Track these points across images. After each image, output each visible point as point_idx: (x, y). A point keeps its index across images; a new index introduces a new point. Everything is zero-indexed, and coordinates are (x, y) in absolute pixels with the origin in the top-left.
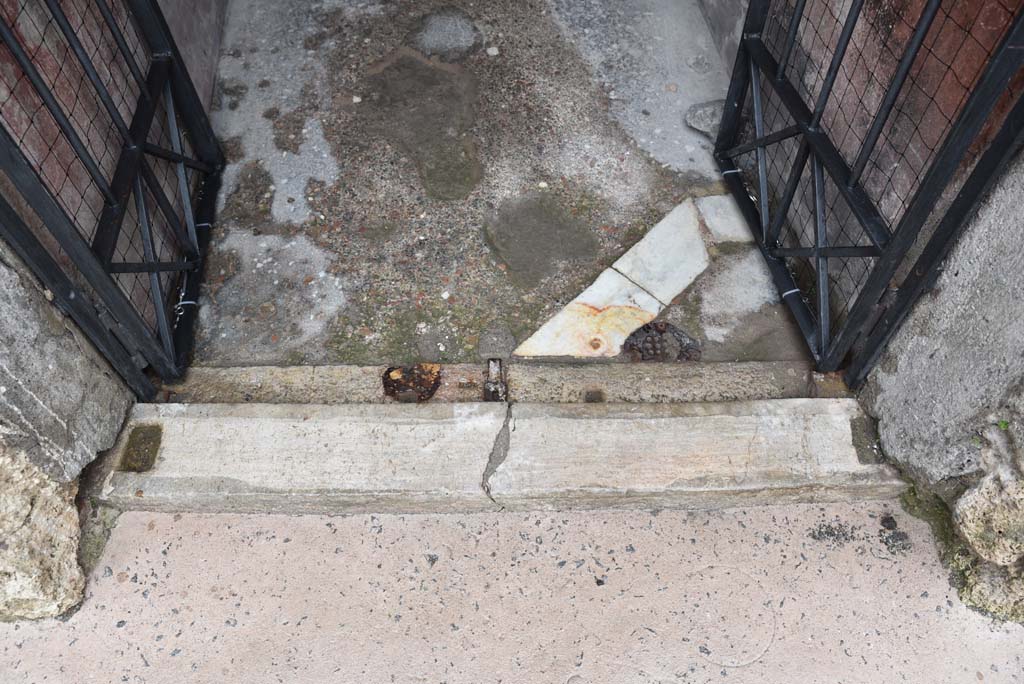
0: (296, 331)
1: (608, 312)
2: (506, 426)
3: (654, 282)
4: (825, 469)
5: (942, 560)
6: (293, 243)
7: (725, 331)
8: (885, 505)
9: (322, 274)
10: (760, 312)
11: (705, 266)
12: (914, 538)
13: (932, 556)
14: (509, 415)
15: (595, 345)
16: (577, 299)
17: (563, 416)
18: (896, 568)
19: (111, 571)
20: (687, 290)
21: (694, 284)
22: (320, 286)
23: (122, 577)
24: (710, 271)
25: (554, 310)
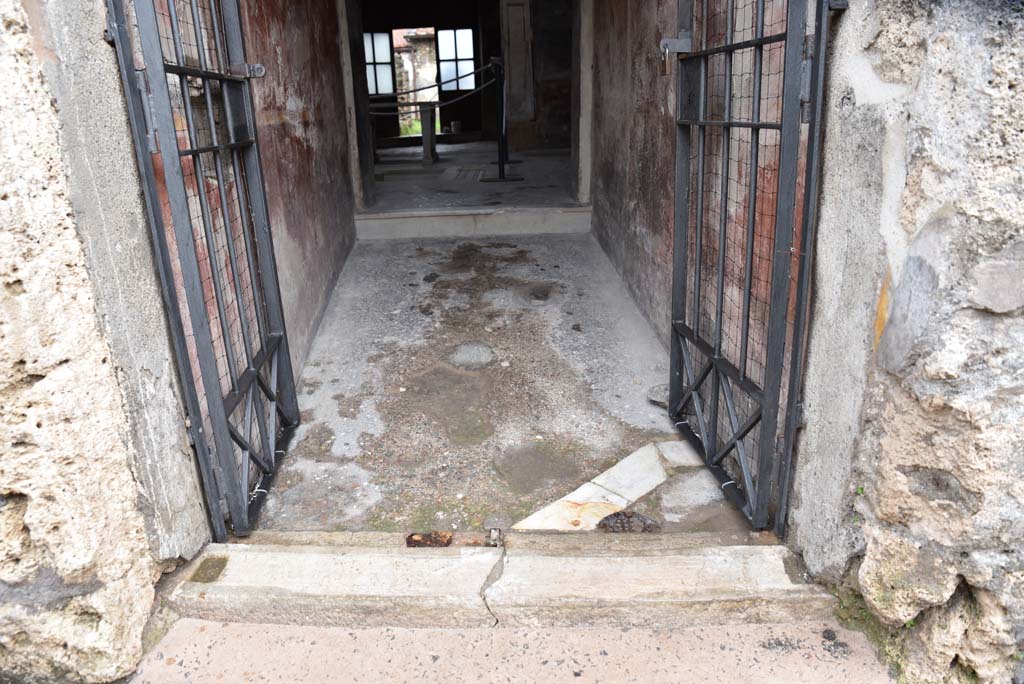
0: (341, 513)
1: (586, 506)
2: (501, 560)
3: (623, 489)
4: (763, 587)
5: (879, 659)
6: (346, 467)
7: (680, 516)
8: (825, 625)
9: (366, 484)
10: (709, 505)
11: (664, 480)
12: (853, 646)
13: (871, 658)
14: (504, 554)
15: (576, 523)
16: (564, 498)
17: (547, 555)
18: (841, 668)
19: (162, 656)
20: (651, 493)
21: (655, 490)
22: (363, 490)
23: (170, 662)
24: (668, 483)
25: (544, 504)
